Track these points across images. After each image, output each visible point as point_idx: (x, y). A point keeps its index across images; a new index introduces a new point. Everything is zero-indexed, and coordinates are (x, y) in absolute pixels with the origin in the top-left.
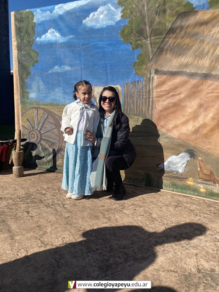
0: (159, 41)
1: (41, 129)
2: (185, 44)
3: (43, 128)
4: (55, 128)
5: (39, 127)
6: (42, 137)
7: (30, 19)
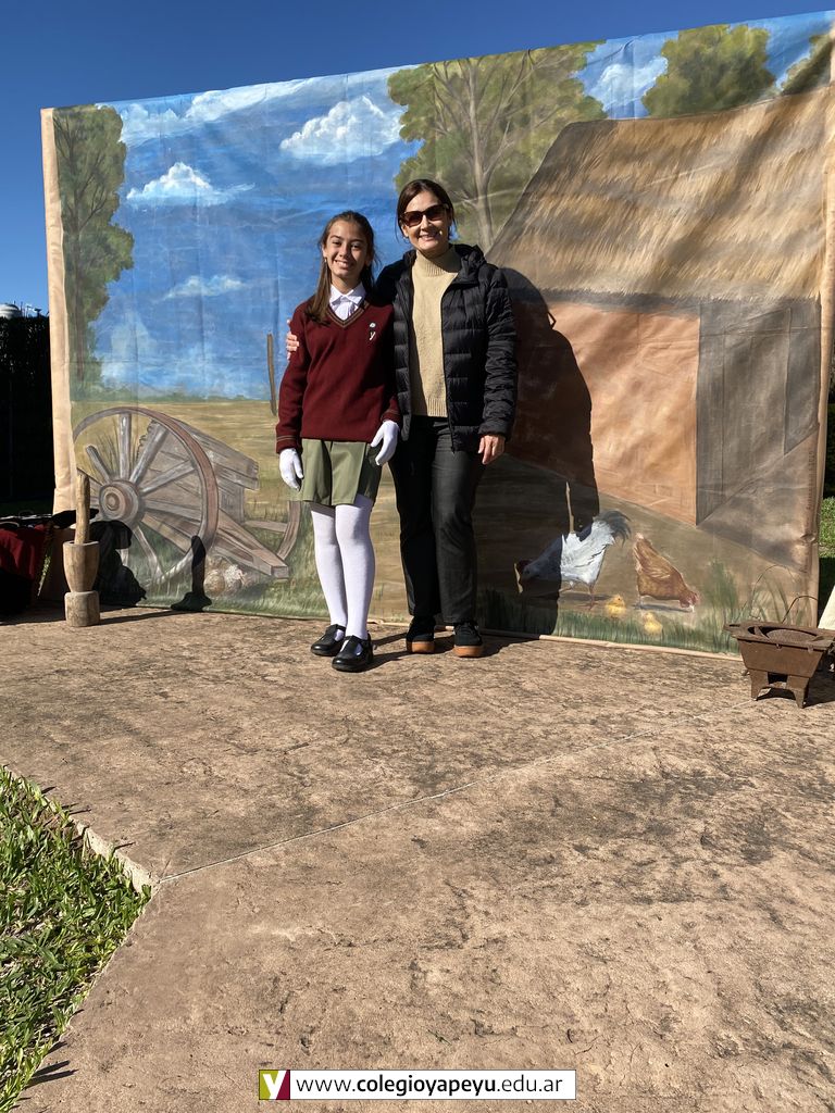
0: (511, 205)
1: (140, 479)
2: (583, 214)
3: (149, 474)
4: (191, 472)
5: (134, 473)
6: (144, 503)
7: (109, 134)
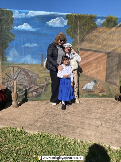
0: (82, 37)
1: (16, 78)
2: (92, 39)
4: (26, 77)
7: (10, 15)
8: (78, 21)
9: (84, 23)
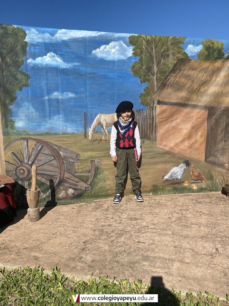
0: (163, 78)
1: (33, 163)
2: (181, 82)
3: (36, 161)
4: (53, 159)
5: (31, 160)
8: (152, 49)
9: (163, 52)
